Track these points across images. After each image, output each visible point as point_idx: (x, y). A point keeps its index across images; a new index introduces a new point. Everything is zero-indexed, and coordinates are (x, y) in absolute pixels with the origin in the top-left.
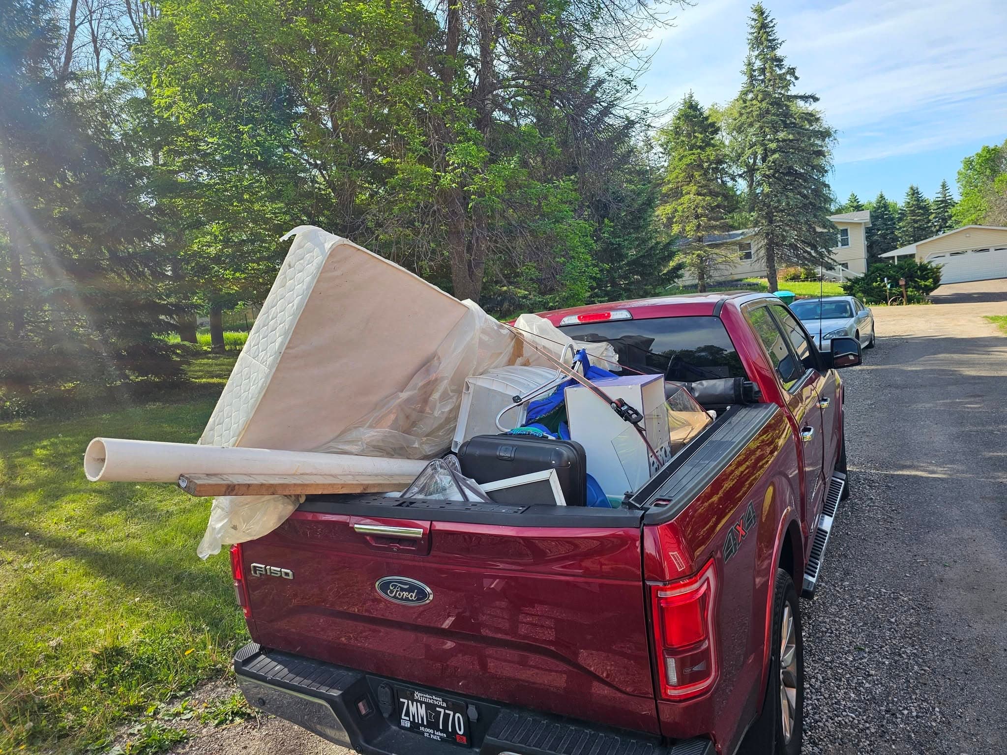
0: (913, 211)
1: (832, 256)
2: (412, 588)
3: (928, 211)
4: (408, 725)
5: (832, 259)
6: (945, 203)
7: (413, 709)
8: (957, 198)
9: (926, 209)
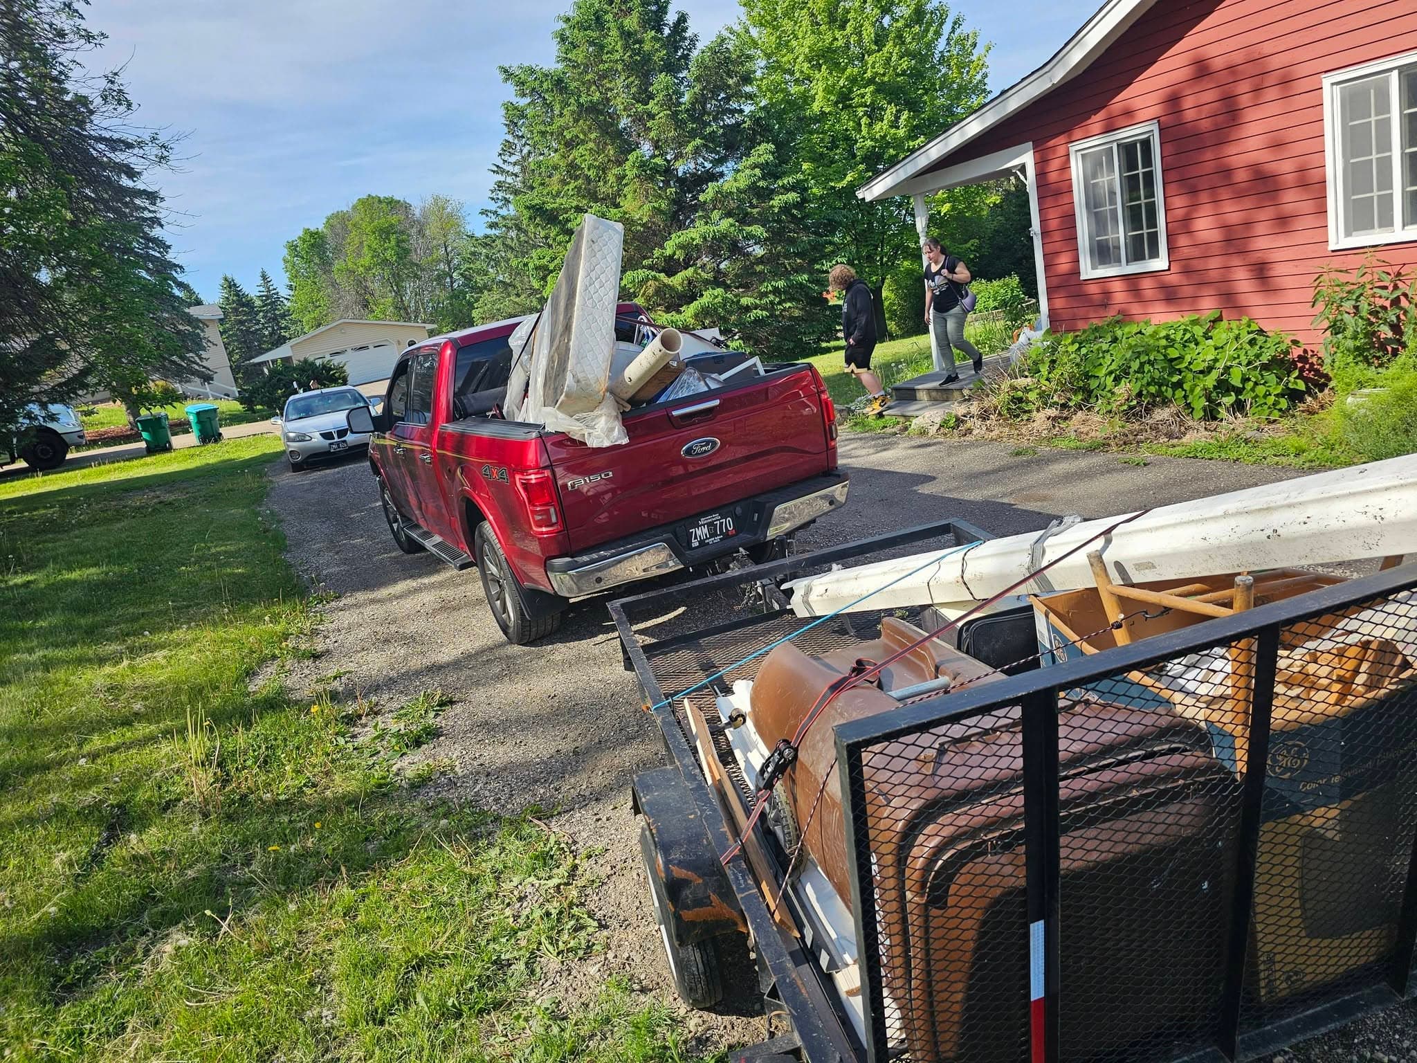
0: (235, 310)
1: (205, 363)
2: (707, 443)
3: (253, 307)
4: (697, 544)
5: (204, 367)
6: (271, 300)
7: (699, 532)
8: (284, 292)
9: (249, 304)
